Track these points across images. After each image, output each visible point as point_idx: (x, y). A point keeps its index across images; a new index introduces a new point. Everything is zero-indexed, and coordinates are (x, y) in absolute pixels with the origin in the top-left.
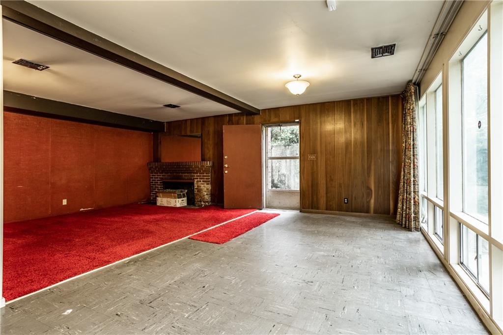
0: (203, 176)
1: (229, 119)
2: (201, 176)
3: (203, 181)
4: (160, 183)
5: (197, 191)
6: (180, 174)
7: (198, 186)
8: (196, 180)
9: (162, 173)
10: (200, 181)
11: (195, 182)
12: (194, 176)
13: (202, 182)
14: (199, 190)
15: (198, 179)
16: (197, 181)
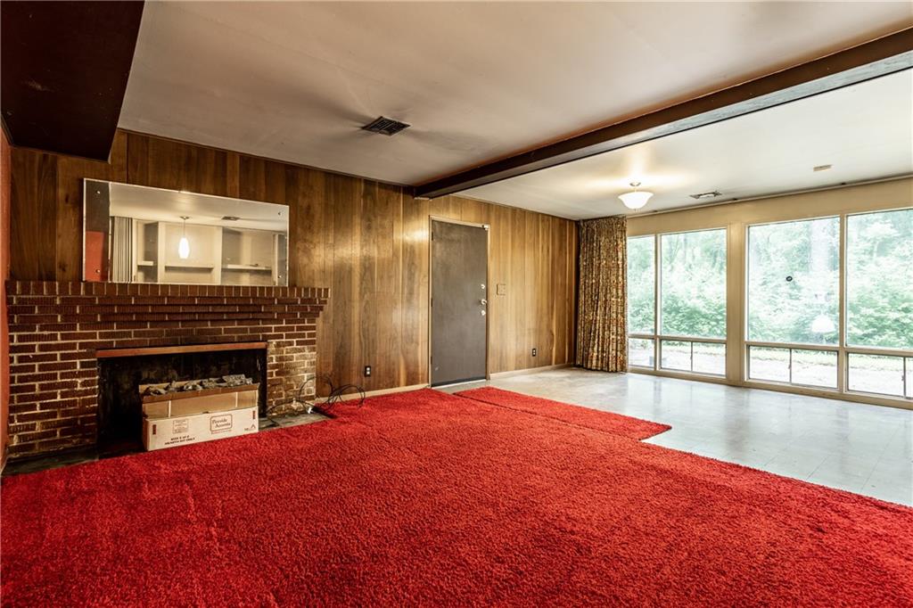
0: (299, 328)
1: (366, 190)
2: (292, 329)
3: (298, 343)
4: (83, 365)
5: (277, 374)
6: (209, 326)
7: (280, 359)
8: (274, 342)
9: (107, 322)
10: (291, 344)
11: (272, 348)
12: (269, 330)
13: (295, 346)
14: (284, 370)
15: (281, 337)
16: (278, 345)
